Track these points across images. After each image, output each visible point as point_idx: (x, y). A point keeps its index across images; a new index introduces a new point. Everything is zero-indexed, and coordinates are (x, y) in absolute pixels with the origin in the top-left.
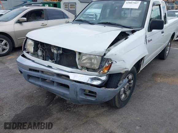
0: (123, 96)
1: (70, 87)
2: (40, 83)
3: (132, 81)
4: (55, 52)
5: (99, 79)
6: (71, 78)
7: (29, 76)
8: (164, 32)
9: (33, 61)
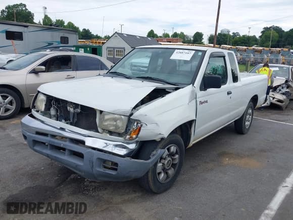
0: (162, 175)
1: (85, 156)
2: (49, 152)
3: (177, 156)
4: (72, 110)
5: (125, 147)
6: (87, 144)
7: (36, 142)
8: (231, 93)
9: (43, 122)
